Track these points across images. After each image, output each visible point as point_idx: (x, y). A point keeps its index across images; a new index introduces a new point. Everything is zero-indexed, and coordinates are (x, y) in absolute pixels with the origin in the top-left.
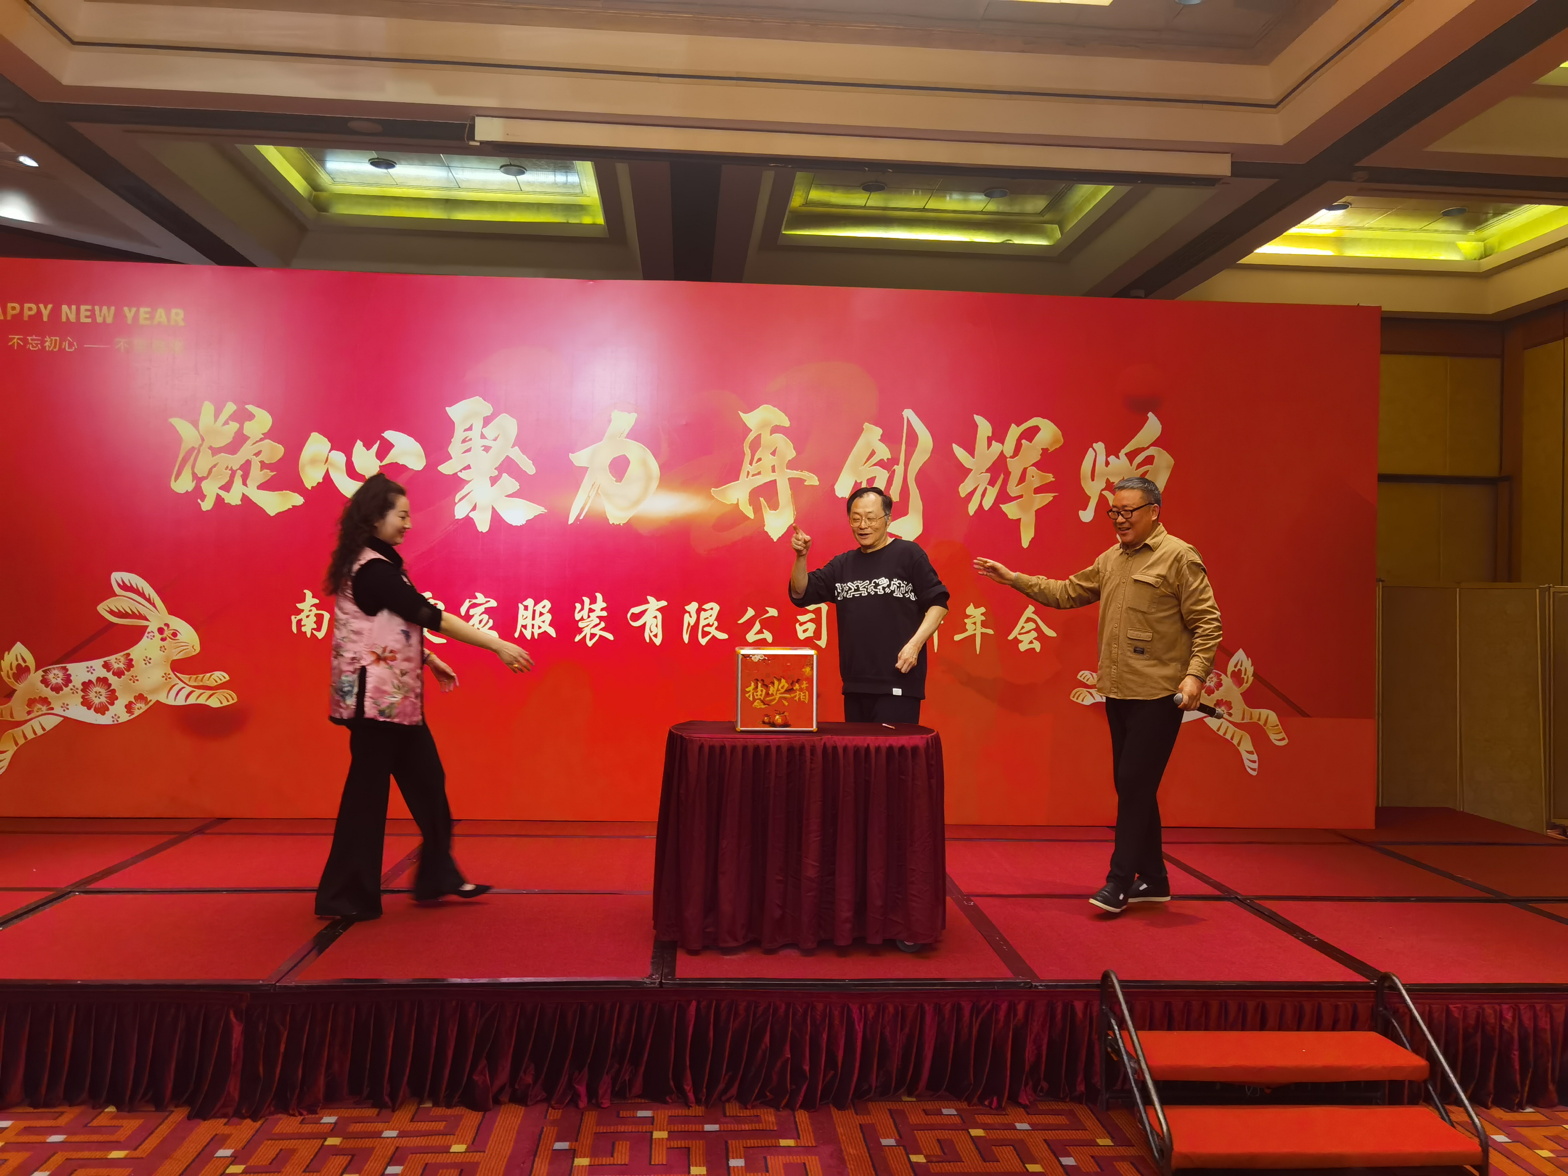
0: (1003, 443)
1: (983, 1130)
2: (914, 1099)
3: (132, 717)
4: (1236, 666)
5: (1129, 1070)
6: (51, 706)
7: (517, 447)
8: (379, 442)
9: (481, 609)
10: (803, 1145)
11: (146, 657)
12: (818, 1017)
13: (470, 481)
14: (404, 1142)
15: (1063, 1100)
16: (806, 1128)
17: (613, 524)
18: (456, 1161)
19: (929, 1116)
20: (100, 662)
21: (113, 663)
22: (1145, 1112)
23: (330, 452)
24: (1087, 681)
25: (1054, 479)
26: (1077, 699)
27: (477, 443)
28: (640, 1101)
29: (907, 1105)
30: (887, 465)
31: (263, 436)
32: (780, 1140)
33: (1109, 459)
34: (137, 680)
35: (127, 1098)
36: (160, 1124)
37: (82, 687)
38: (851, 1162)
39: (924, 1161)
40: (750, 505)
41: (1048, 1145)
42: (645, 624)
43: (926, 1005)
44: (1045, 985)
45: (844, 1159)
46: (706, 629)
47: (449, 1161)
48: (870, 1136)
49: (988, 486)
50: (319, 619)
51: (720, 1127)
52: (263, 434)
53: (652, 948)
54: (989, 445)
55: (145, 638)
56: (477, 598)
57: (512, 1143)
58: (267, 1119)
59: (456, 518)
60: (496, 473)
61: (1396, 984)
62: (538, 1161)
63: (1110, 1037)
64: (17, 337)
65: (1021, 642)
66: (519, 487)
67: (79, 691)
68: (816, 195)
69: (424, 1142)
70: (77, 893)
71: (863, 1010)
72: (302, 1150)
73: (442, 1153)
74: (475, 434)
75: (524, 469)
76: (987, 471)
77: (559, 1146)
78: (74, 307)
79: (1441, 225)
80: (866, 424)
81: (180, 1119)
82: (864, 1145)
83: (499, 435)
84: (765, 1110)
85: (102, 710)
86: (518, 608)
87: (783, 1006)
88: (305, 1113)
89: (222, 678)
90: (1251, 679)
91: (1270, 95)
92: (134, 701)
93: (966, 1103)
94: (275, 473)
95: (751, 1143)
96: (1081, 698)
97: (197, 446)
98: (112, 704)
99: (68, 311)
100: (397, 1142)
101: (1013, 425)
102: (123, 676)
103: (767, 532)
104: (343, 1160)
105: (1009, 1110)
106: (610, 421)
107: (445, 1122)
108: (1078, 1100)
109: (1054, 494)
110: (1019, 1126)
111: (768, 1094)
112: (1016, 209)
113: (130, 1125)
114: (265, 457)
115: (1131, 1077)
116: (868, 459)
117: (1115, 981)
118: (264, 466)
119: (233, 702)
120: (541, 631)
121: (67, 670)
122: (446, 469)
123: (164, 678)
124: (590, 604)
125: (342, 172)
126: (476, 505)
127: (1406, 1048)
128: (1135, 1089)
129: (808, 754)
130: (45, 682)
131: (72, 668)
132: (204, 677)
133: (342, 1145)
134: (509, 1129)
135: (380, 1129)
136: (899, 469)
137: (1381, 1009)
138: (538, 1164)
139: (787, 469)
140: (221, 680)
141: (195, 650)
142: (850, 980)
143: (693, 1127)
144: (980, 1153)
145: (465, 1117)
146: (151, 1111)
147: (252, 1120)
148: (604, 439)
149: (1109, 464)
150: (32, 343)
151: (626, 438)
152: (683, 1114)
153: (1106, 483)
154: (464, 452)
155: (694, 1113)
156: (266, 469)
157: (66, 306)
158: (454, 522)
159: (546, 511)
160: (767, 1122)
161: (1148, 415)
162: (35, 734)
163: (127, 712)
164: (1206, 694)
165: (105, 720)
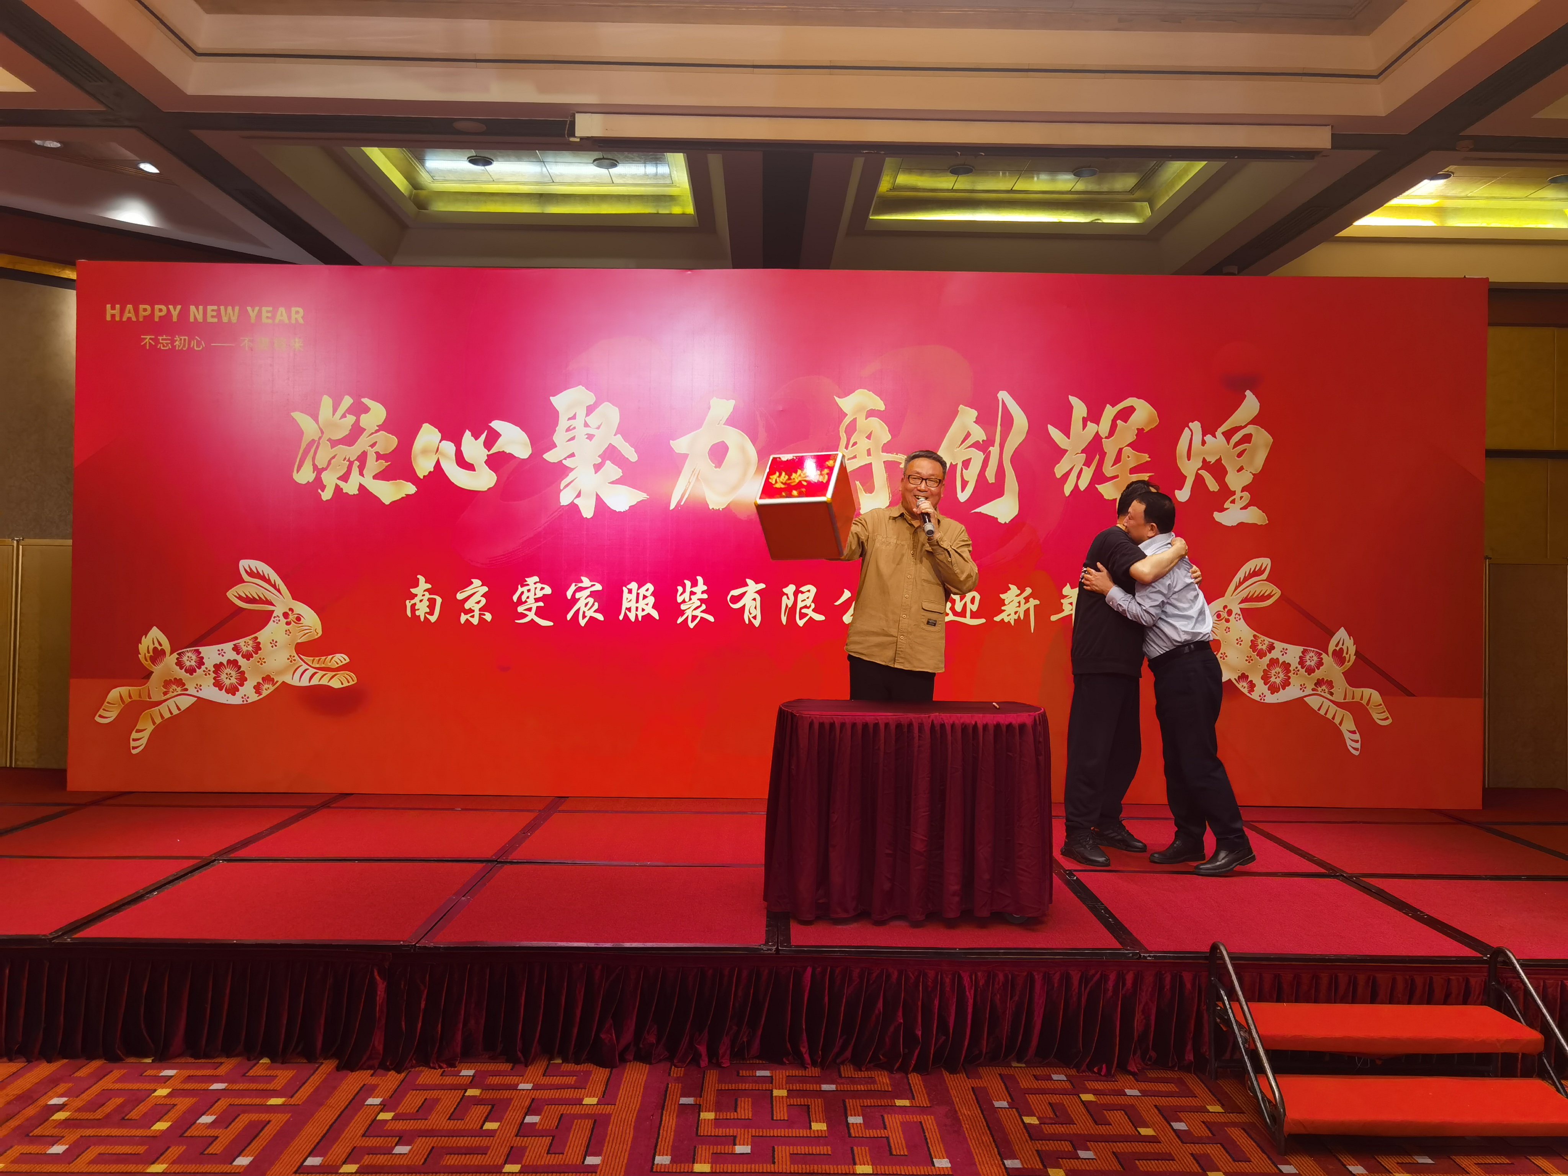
0: (1098, 424)
1: (1093, 1095)
2: (1024, 1065)
3: (261, 697)
4: (1337, 645)
5: (1240, 1040)
6: (185, 687)
7: (619, 436)
8: (486, 431)
9: (587, 592)
10: (918, 1105)
11: (273, 640)
12: (930, 984)
13: (575, 468)
14: (539, 1094)
15: (1172, 1069)
16: (920, 1090)
17: (713, 509)
18: (589, 1112)
19: (1039, 1081)
20: (230, 645)
21: (243, 647)
22: (1257, 1081)
23: (440, 442)
25: (1149, 459)
27: (581, 432)
28: (758, 1062)
29: (1017, 1071)
30: (983, 447)
31: (378, 428)
32: (896, 1100)
33: (1205, 438)
34: (265, 662)
35: (280, 1050)
36: (313, 1075)
37: (214, 669)
38: (966, 1122)
39: (1037, 1122)
41: (1159, 1110)
42: (744, 605)
43: (1035, 974)
44: (1153, 956)
45: (960, 1119)
46: (804, 611)
47: (583, 1112)
48: (982, 1100)
49: (1083, 467)
50: (432, 603)
51: (837, 1088)
52: (377, 426)
53: (766, 917)
54: (1085, 426)
55: (271, 621)
56: (582, 582)
57: (640, 1098)
58: (410, 1071)
59: (562, 504)
60: (600, 460)
61: (1509, 958)
62: (666, 1115)
63: (1219, 1008)
64: (148, 337)
66: (622, 474)
67: (211, 673)
68: (903, 179)
69: (558, 1094)
70: (221, 862)
71: (974, 977)
72: (445, 1099)
73: (576, 1105)
74: (578, 423)
75: (626, 456)
76: (1083, 452)
77: (684, 1101)
78: (201, 307)
79: (1549, 193)
80: (961, 406)
81: (330, 1070)
82: (977, 1106)
83: (601, 424)
84: (879, 1072)
85: (233, 690)
86: (622, 591)
87: (896, 973)
88: (445, 1066)
89: (342, 660)
90: (1353, 658)
91: (1373, 65)
92: (261, 682)
93: (1075, 1069)
94: (389, 463)
95: (868, 1102)
97: (317, 439)
98: (242, 685)
99: (196, 312)
100: (532, 1094)
101: (1108, 406)
102: (251, 659)
104: (483, 1110)
105: (1119, 1077)
106: (709, 408)
107: (575, 1077)
108: (1187, 1069)
110: (1129, 1092)
111: (881, 1057)
112: (1105, 187)
113: (284, 1075)
114: (381, 448)
115: (1242, 1046)
116: (963, 442)
117: (1225, 953)
119: (353, 683)
120: (645, 613)
121: (200, 653)
122: (551, 457)
123: (290, 661)
124: (691, 587)
125: (441, 171)
126: (580, 491)
127: (1521, 1022)
128: (1246, 1057)
129: (916, 731)
130: (180, 664)
131: (205, 651)
132: (326, 659)
133: (482, 1096)
134: (636, 1085)
135: (516, 1083)
136: (994, 450)
137: (1493, 983)
138: (666, 1117)
139: (882, 452)
140: (342, 662)
141: (318, 633)
142: (960, 949)
143: (811, 1087)
144: (1091, 1115)
145: (593, 1072)
146: (302, 1063)
147: (396, 1072)
148: (703, 426)
149: (1206, 443)
150: (160, 343)
151: (724, 424)
152: (801, 1075)
153: (1203, 462)
154: (569, 440)
155: (810, 1073)
156: (381, 459)
157: (194, 307)
158: (559, 508)
159: (648, 497)
160: (882, 1083)
161: (1246, 393)
162: (171, 713)
163: (256, 693)
164: (1307, 674)
165: (235, 700)
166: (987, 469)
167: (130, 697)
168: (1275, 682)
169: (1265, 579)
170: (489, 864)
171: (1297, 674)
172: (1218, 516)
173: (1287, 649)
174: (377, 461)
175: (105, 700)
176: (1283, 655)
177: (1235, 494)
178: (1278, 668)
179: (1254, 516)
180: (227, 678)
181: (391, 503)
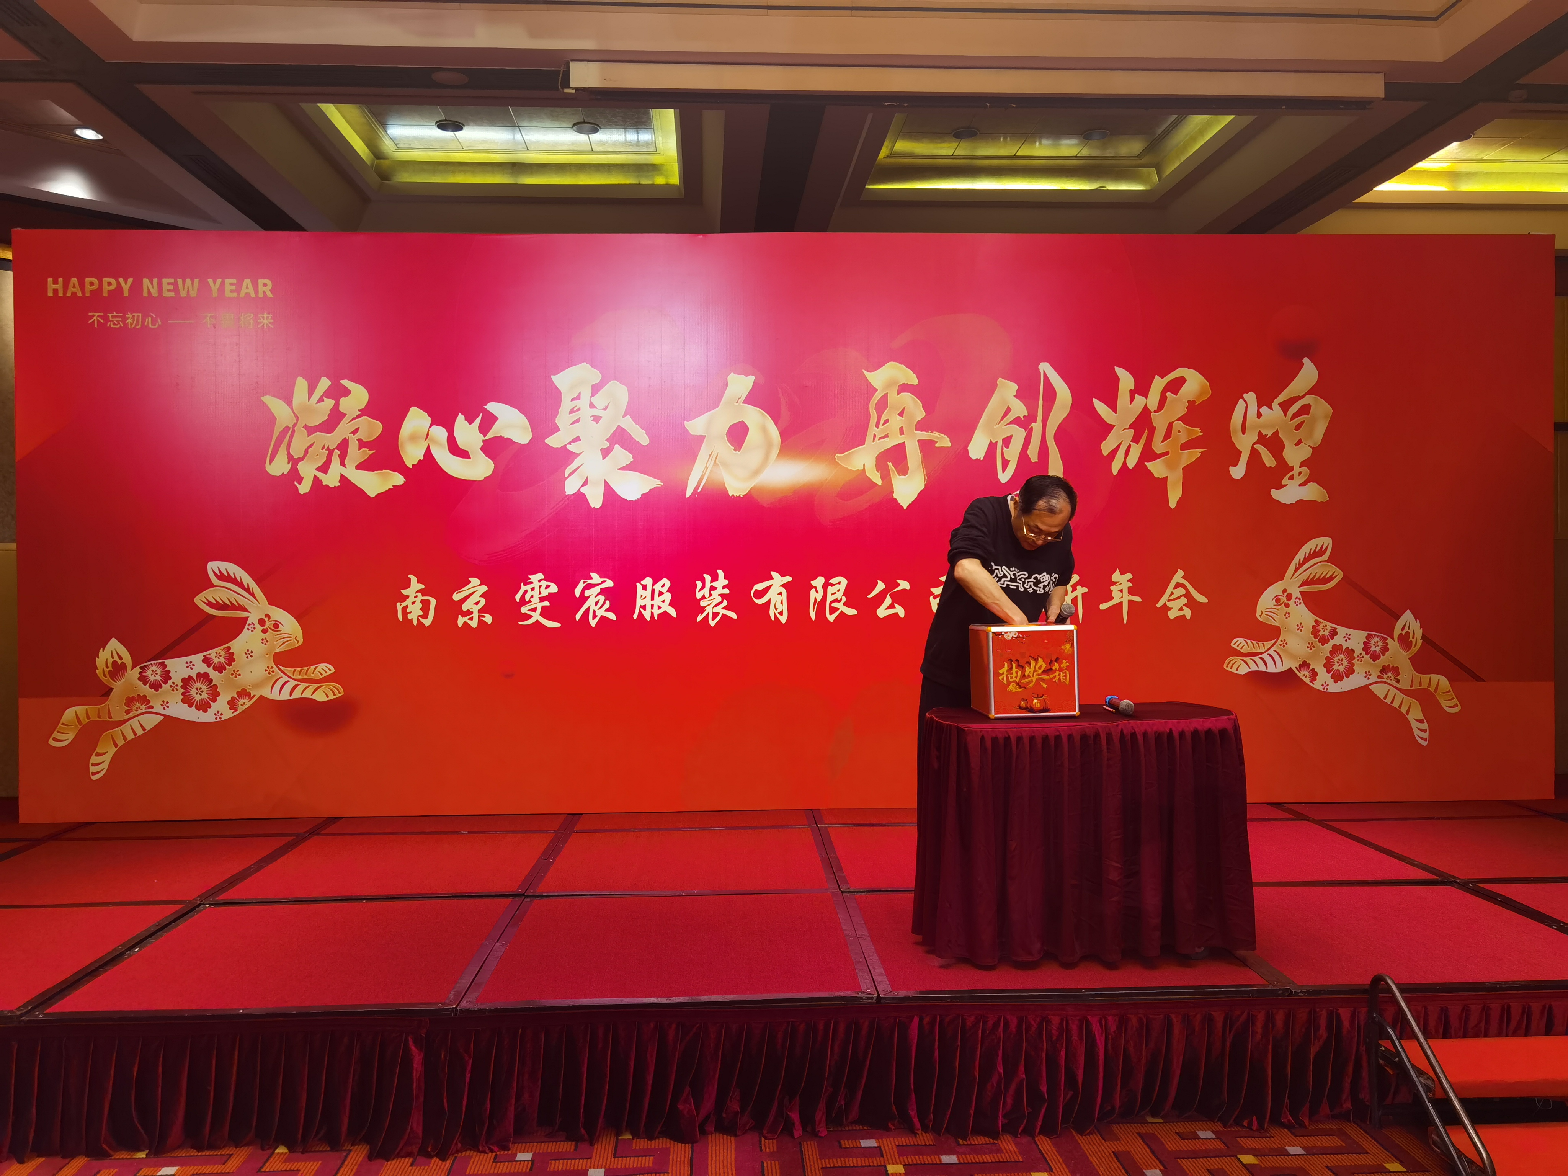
0: (1146, 397)
1: (1254, 1156)
2: (1162, 1121)
3: (236, 713)
4: (1403, 629)
5: (1420, 1088)
6: (150, 704)
7: (628, 417)
8: (481, 414)
9: (597, 590)
11: (248, 650)
12: (1054, 1032)
13: (581, 453)
15: (1330, 1118)
16: (1055, 1158)
17: (733, 495)
19: (1186, 1141)
20: (200, 656)
21: (214, 658)
23: (430, 427)
24: (1241, 648)
25: (1202, 434)
26: (1231, 668)
27: (586, 413)
28: (858, 1128)
29: (1156, 1127)
30: (1024, 423)
31: (360, 413)
32: (1032, 1173)
33: (1261, 410)
34: (239, 675)
35: (300, 1136)
36: (342, 1165)
37: (182, 684)
40: (878, 471)
41: (1333, 1173)
42: (770, 600)
43: (1173, 1016)
44: (1304, 991)
46: (834, 605)
48: (1131, 1168)
49: (1132, 443)
50: (425, 605)
51: (959, 1159)
52: (359, 410)
54: (1132, 399)
55: (246, 629)
56: (591, 578)
58: (456, 1157)
59: (567, 494)
60: (608, 444)
63: (1383, 1049)
64: (97, 314)
65: (1172, 608)
66: (632, 460)
67: (179, 688)
68: (902, 145)
70: (207, 906)
71: (1104, 1024)
74: (583, 403)
75: (637, 440)
76: (1131, 427)
78: (155, 281)
79: (1564, 155)
80: (1000, 379)
81: (360, 1159)
83: (608, 405)
84: (1003, 1138)
85: (204, 707)
86: (636, 587)
87: (1015, 1020)
88: (496, 1149)
89: (327, 670)
90: (1420, 642)
91: (1432, 7)
92: (236, 696)
93: (1221, 1124)
94: (374, 451)
96: (1235, 667)
97: (291, 426)
98: (215, 701)
99: (150, 286)
101: (1157, 377)
102: (223, 671)
103: (896, 500)
105: (1272, 1131)
106: (727, 385)
107: (652, 1158)
108: (1347, 1118)
109: (1201, 450)
110: (1291, 1150)
113: (308, 1168)
114: (364, 435)
116: (1003, 417)
117: (1393, 985)
118: (362, 444)
119: (339, 695)
120: (661, 611)
121: (166, 666)
122: (554, 441)
123: (267, 672)
124: (711, 582)
125: (406, 138)
126: (587, 479)
130: (143, 679)
131: (171, 663)
132: (308, 669)
134: (725, 1163)
135: (584, 1168)
136: (1037, 427)
139: (916, 430)
140: (326, 672)
141: (298, 642)
142: (1087, 990)
143: (929, 1159)
145: (672, 1151)
146: (326, 1151)
147: (440, 1159)
148: (720, 405)
149: (1261, 415)
150: (113, 321)
151: (743, 403)
152: (912, 1144)
153: (1258, 436)
154: (572, 424)
155: (923, 1141)
156: (364, 448)
157: (147, 279)
158: (565, 497)
159: (662, 484)
160: (1009, 1151)
161: (1303, 361)
162: (135, 734)
163: (230, 709)
164: (1371, 660)
165: (208, 717)
166: (1029, 447)
167: (88, 717)
168: (1338, 670)
169: (1326, 560)
170: (516, 899)
171: (1361, 661)
172: (1275, 494)
173: (1350, 635)
174: (360, 449)
175: (59, 723)
176: (1346, 640)
177: (1293, 470)
178: (1342, 655)
179: (1313, 493)
180: (197, 693)
181: (376, 496)
